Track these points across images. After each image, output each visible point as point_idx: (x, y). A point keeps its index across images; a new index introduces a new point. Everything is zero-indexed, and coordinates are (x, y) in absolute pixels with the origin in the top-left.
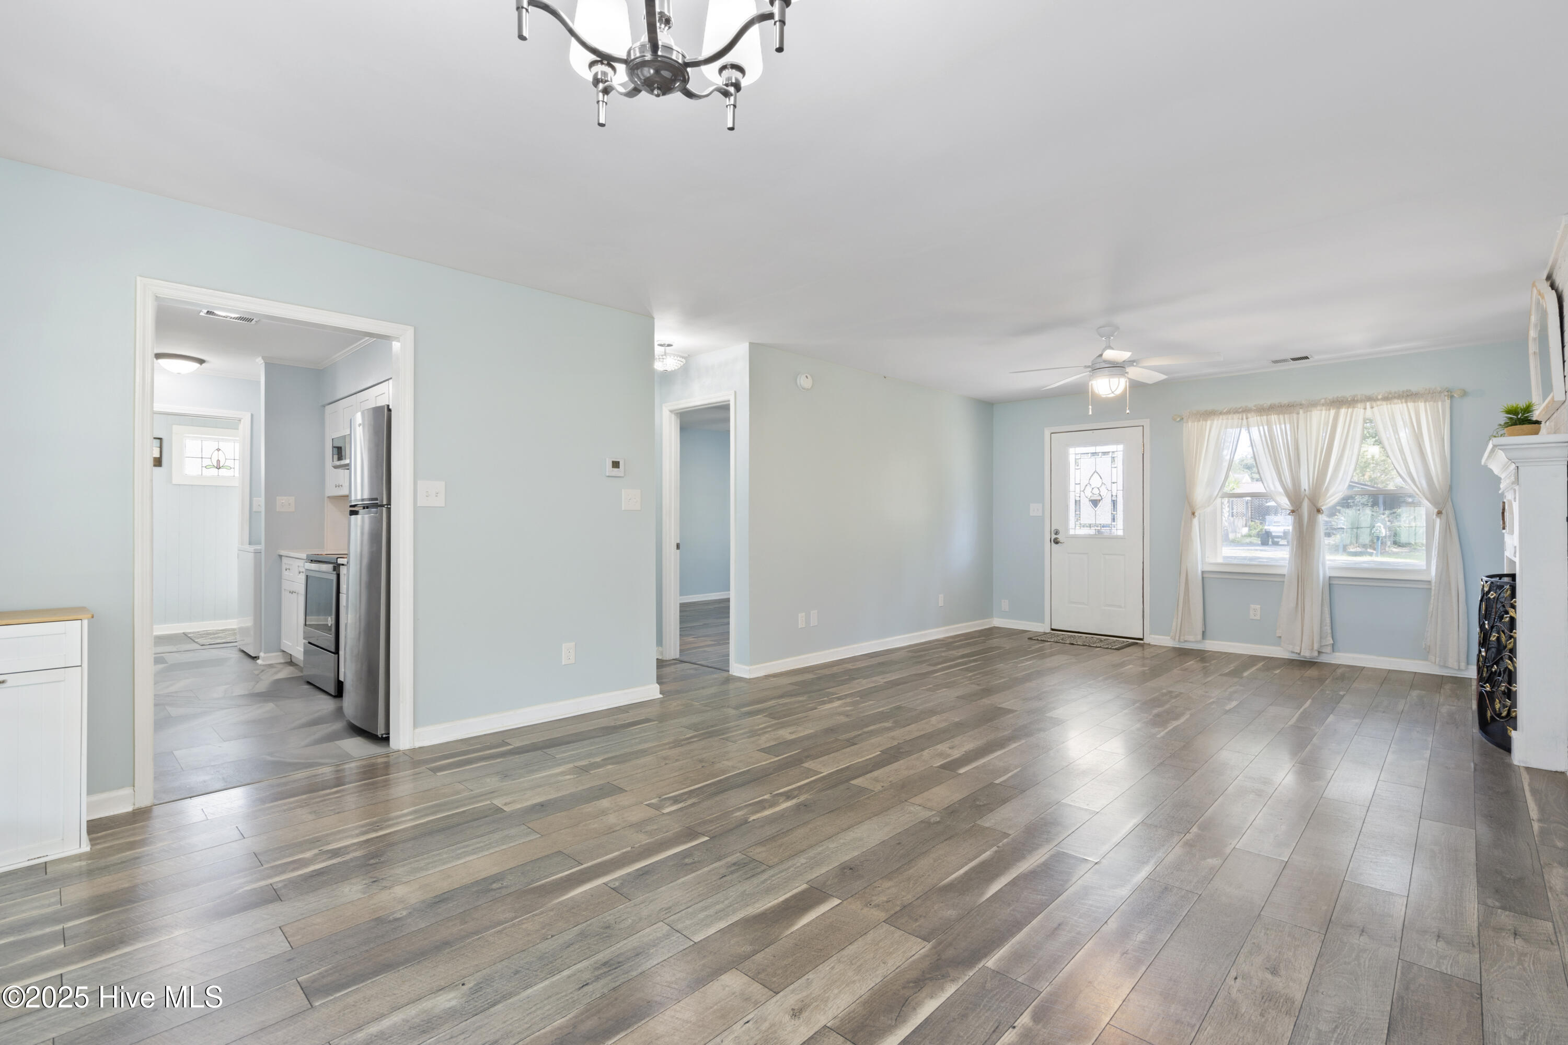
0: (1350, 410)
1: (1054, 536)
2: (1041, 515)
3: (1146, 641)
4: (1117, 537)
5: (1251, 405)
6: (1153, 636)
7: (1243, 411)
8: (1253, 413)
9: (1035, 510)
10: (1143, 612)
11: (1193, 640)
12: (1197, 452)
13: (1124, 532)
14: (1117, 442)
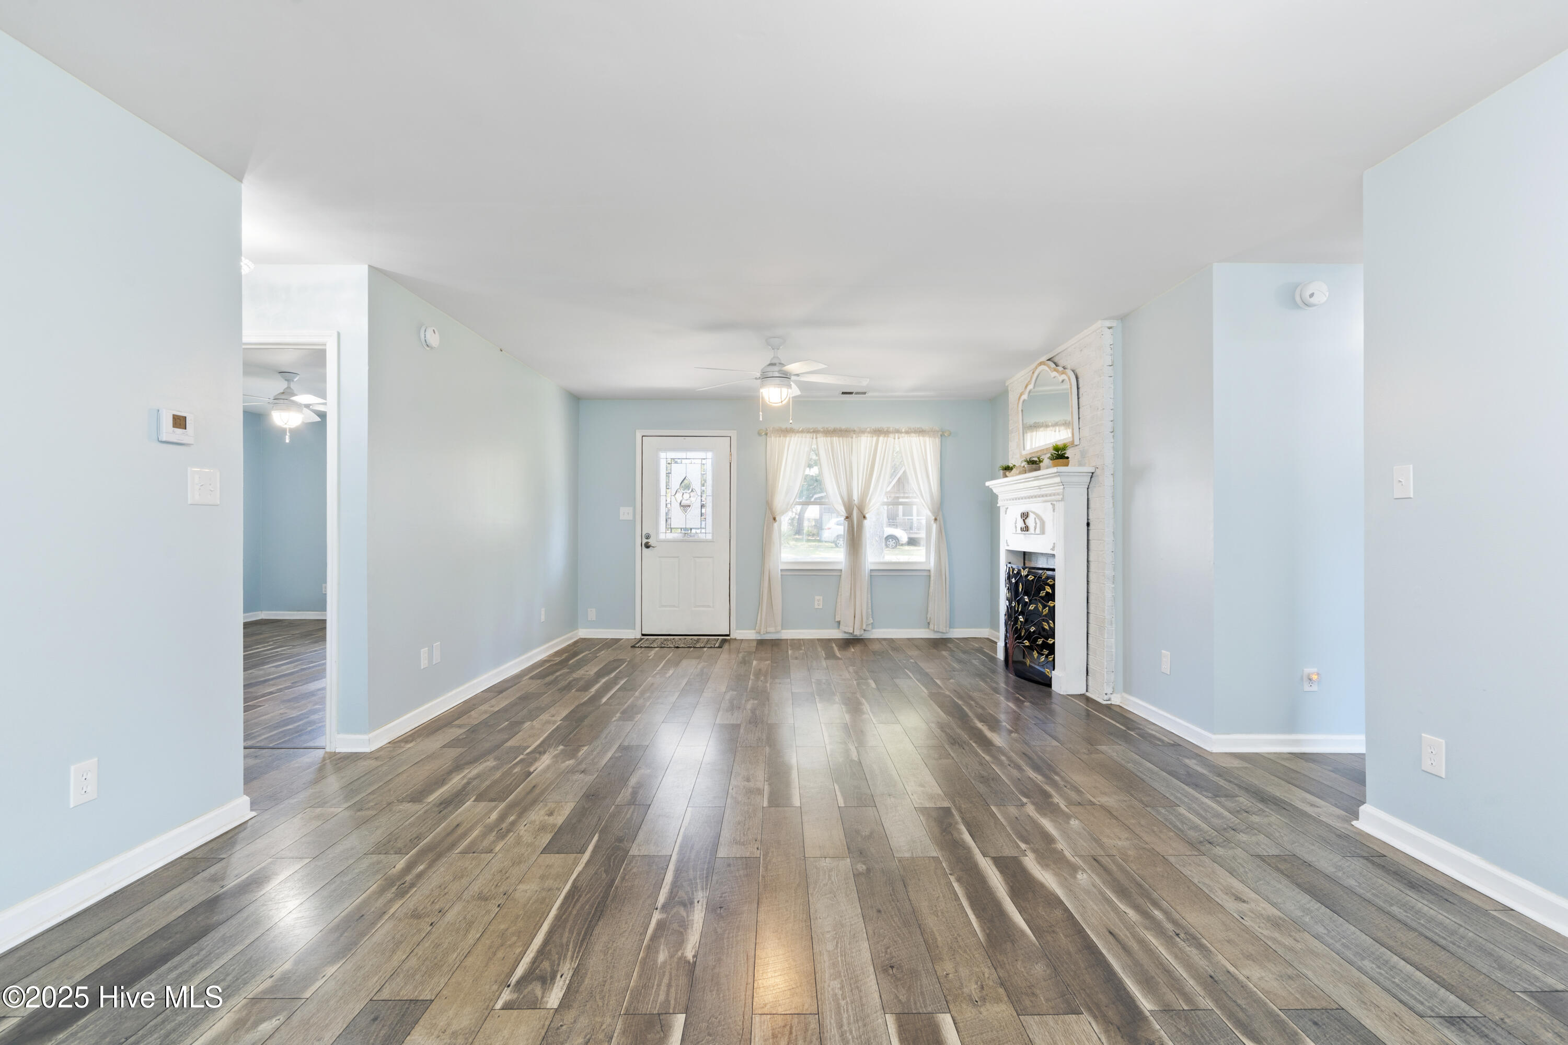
0: (886, 438)
1: (645, 541)
2: (632, 519)
3: (732, 636)
4: (707, 541)
5: (820, 427)
6: (738, 631)
7: (814, 432)
8: (821, 434)
9: (625, 513)
10: (730, 610)
11: (774, 631)
12: (777, 465)
13: (713, 536)
14: (705, 450)
